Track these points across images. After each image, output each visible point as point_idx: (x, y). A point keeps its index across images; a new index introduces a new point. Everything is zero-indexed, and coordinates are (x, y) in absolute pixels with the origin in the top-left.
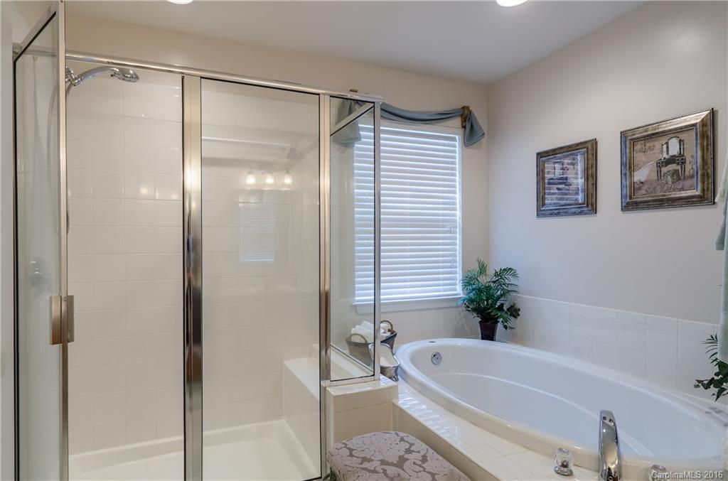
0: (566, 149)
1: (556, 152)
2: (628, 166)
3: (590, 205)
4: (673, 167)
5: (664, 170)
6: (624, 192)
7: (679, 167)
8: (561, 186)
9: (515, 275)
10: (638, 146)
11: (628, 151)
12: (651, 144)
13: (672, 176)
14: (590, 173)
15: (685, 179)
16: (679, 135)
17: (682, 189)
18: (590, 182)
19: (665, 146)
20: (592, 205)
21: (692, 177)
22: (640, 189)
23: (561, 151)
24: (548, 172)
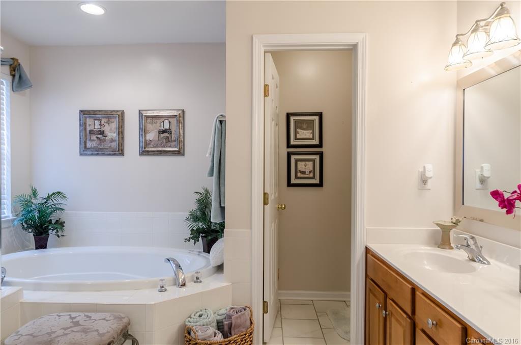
0: (103, 113)
1: (96, 113)
2: (143, 131)
3: (120, 151)
4: (166, 135)
5: (162, 135)
6: (141, 144)
7: (169, 135)
8: (99, 136)
9: (64, 197)
10: (149, 121)
11: (143, 122)
12: (156, 121)
13: (166, 140)
14: (120, 130)
15: (171, 141)
16: (169, 119)
17: (170, 147)
18: (120, 136)
19: (162, 123)
20: (122, 150)
21: (175, 141)
22: (149, 144)
23: (100, 113)
24: (90, 125)
